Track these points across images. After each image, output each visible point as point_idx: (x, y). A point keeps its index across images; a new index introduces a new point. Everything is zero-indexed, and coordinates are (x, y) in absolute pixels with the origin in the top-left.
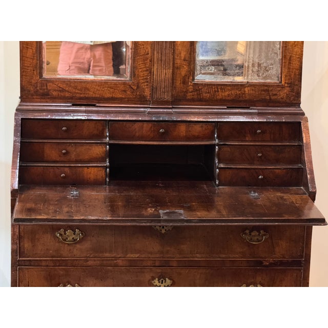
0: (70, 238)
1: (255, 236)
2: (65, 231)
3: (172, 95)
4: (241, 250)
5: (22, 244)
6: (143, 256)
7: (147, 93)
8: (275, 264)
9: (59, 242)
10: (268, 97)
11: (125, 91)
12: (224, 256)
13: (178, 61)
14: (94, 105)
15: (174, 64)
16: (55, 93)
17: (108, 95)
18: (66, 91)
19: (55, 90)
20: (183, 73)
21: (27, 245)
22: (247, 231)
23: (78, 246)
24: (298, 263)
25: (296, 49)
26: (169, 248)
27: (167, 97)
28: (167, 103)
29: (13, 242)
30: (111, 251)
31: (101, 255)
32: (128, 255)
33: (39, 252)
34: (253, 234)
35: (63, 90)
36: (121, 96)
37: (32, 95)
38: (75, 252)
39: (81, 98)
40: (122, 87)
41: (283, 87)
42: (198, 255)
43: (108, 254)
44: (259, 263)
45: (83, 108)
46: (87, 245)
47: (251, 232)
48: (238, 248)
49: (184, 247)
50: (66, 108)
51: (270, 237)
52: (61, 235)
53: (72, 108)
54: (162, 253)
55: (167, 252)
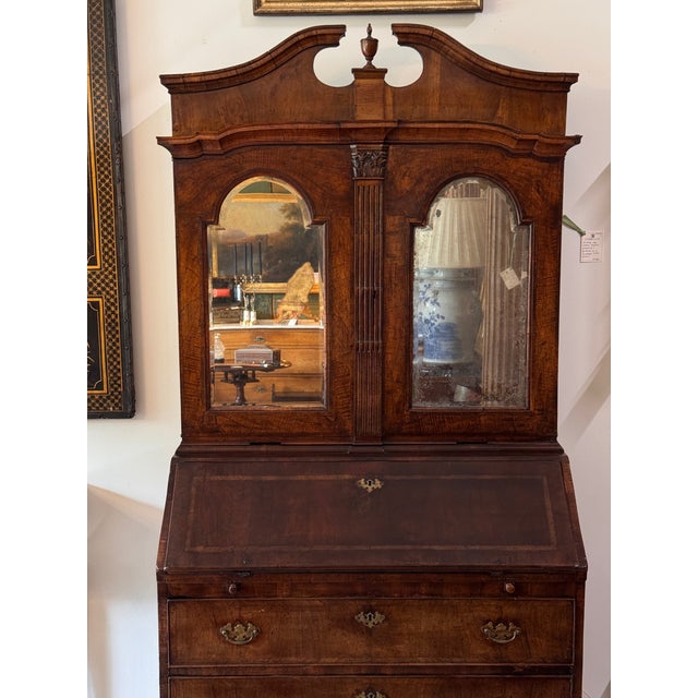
0: (240, 637)
1: (501, 631)
2: (233, 626)
3: (383, 428)
4: (482, 652)
5: (173, 646)
6: (343, 660)
7: (349, 425)
8: (532, 670)
9: (225, 642)
10: (511, 429)
11: (319, 424)
12: (458, 660)
13: (389, 384)
14: (279, 444)
15: (383, 387)
16: (226, 429)
17: (296, 430)
18: (241, 426)
19: (226, 425)
20: (396, 399)
21: (180, 647)
22: (490, 624)
23: (251, 647)
24: (566, 671)
25: (548, 365)
26: (379, 650)
27: (376, 430)
28: (375, 438)
29: (162, 644)
30: (297, 655)
31: (283, 659)
32: (322, 660)
33: (197, 657)
34: (498, 627)
35: (237, 425)
36: (314, 431)
37: (198, 433)
38: (248, 656)
39: (261, 435)
40: (315, 420)
41: (532, 415)
42: (421, 659)
43: (293, 659)
44: (509, 670)
45: (263, 448)
46: (264, 645)
47: (495, 624)
48: (479, 649)
49: (400, 647)
50: (242, 449)
51: (524, 633)
52: (228, 632)
53: (249, 449)
54: (370, 656)
55: (378, 655)
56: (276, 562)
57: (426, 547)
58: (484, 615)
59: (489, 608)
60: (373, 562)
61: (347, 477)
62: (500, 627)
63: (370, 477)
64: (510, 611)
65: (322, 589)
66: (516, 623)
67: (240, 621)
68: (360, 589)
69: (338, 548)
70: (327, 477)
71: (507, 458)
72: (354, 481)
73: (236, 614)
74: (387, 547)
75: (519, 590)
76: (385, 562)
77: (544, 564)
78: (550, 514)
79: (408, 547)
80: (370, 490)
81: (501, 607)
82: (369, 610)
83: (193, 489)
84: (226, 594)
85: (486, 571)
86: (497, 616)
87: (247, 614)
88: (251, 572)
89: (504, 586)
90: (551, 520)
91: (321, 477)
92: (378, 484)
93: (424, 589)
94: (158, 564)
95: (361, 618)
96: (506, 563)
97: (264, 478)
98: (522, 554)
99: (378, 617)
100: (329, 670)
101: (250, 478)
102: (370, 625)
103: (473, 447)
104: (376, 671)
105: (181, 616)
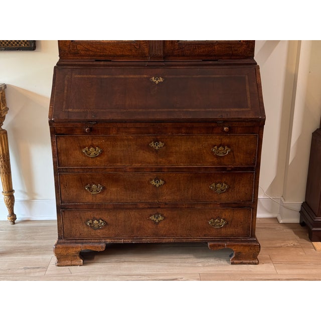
0: (92, 154)
1: (221, 151)
2: (89, 148)
3: (164, 52)
4: (212, 161)
5: (59, 158)
6: (144, 165)
7: (146, 51)
8: (236, 169)
9: (85, 156)
10: (231, 52)
11: (131, 50)
12: (200, 164)
14: (110, 61)
16: (82, 52)
17: (120, 53)
18: (90, 50)
19: (82, 50)
21: (63, 158)
22: (216, 147)
23: (98, 158)
24: (252, 169)
26: (161, 160)
27: (160, 53)
28: (160, 57)
29: (54, 157)
30: (121, 162)
31: (114, 164)
32: (133, 165)
33: (72, 163)
34: (220, 149)
35: (88, 50)
36: (128, 54)
37: (67, 54)
38: (97, 163)
39: (101, 56)
40: (129, 48)
42: (182, 164)
43: (119, 164)
44: (224, 169)
45: (102, 63)
46: (104, 158)
47: (218, 147)
48: (210, 159)
49: (172, 159)
50: (91, 63)
51: (232, 151)
52: (86, 151)
53: (95, 63)
54: (157, 163)
55: (160, 162)
56: (109, 117)
57: (185, 110)
58: (213, 143)
59: (215, 139)
60: (158, 117)
61: (145, 76)
62: (221, 148)
63: (157, 76)
64: (226, 140)
65: (133, 130)
66: (229, 146)
67: (93, 146)
68: (151, 131)
69: (141, 110)
70: (135, 76)
71: (228, 67)
72: (148, 79)
73: (90, 143)
74: (165, 110)
75: (231, 130)
76: (164, 117)
77: (244, 117)
78: (248, 93)
79: (176, 110)
80: (157, 82)
81: (221, 139)
82: (157, 141)
83: (66, 82)
84: (85, 133)
85: (214, 121)
86: (219, 144)
87: (96, 143)
88: (97, 122)
89: (223, 129)
90: (249, 96)
91: (132, 76)
92: (161, 80)
93: (183, 131)
94: (49, 117)
95: (152, 144)
96: (225, 117)
97: (102, 76)
98: (233, 112)
99: (161, 144)
100: (137, 170)
101: (95, 76)
102: (157, 148)
103: (210, 62)
104: (160, 170)
105: (63, 143)
